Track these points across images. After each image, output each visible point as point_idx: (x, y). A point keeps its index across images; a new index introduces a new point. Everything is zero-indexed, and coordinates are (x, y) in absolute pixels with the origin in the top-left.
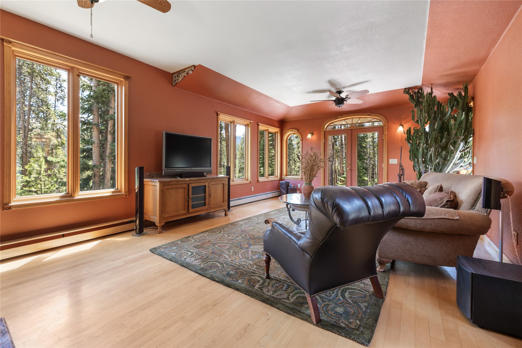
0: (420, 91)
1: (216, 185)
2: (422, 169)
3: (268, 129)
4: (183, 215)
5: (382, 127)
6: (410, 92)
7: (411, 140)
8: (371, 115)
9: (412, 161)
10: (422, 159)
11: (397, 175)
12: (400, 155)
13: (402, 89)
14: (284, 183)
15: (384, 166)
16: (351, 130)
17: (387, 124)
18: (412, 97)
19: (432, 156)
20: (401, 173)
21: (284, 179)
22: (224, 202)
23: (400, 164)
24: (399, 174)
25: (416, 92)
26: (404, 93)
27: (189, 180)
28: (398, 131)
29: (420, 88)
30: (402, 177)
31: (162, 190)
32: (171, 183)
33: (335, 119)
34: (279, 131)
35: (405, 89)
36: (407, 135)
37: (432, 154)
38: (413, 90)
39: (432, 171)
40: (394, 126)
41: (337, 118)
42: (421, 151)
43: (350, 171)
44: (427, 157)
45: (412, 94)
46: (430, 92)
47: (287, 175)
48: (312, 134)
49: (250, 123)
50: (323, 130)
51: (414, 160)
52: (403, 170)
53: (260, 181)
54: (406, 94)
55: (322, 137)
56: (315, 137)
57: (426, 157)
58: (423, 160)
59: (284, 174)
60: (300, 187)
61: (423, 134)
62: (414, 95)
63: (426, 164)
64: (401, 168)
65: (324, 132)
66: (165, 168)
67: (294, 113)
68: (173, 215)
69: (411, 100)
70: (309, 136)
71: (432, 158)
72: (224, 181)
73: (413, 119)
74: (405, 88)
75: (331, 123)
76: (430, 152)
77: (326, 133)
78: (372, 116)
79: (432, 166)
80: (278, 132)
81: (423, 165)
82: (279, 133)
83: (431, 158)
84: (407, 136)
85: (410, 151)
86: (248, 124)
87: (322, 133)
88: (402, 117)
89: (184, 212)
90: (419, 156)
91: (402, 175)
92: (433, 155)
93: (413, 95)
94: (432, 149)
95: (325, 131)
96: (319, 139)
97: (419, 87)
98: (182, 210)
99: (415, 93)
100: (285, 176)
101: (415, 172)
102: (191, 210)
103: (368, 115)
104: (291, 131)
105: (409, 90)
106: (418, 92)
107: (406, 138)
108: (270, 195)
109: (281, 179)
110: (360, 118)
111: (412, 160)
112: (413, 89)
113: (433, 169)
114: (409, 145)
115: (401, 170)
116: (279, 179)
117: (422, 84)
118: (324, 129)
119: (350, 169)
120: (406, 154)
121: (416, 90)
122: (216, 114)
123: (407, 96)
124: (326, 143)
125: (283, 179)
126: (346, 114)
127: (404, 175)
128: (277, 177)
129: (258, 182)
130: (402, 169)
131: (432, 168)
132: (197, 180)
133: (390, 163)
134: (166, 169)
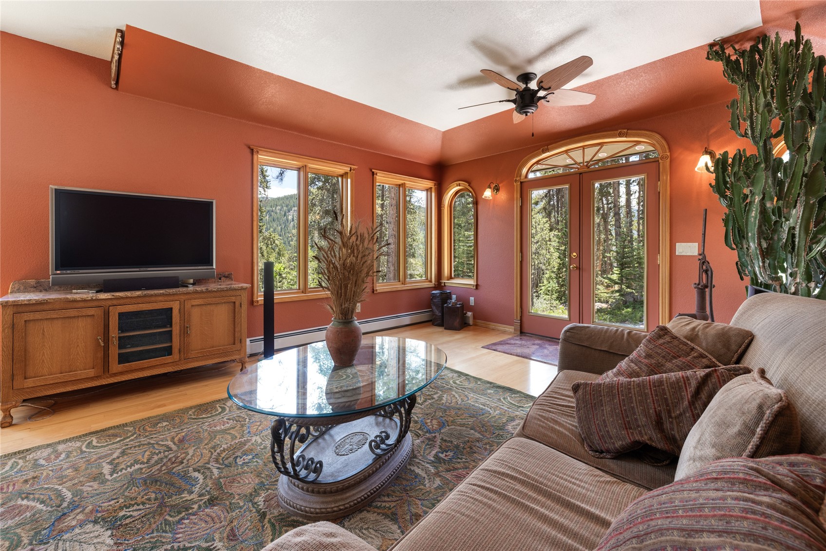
0: (760, 46)
1: (208, 306)
2: (760, 273)
3: (403, 182)
4: (92, 379)
5: (656, 161)
6: (727, 52)
7: (728, 189)
8: (626, 135)
9: (733, 249)
10: (760, 244)
11: (693, 286)
12: (702, 232)
13: (701, 48)
14: (438, 295)
15: (663, 260)
16: (580, 174)
17: (669, 154)
18: (732, 67)
19: (797, 232)
20: (705, 281)
21: (445, 286)
22: (234, 344)
23: (701, 257)
24: (699, 284)
25: (748, 49)
26: (708, 58)
27: (110, 297)
28: (696, 169)
29: (758, 37)
30: (707, 290)
31: (13, 325)
32: (46, 307)
33: (544, 152)
34: (433, 187)
35: (711, 45)
36: (714, 174)
37: (794, 228)
38: (737, 47)
39: (798, 280)
40: (687, 157)
41: (548, 150)
42: (756, 218)
43: (578, 271)
44: (779, 235)
45: (733, 58)
46: (791, 41)
47: (451, 278)
48: (497, 189)
49: (350, 171)
50: (518, 178)
51: (740, 246)
52: (709, 273)
53: (378, 291)
54: (713, 61)
55: (517, 195)
56: (502, 196)
57: (776, 238)
58: (764, 245)
59: (444, 275)
60: (473, 304)
61: (763, 165)
62: (741, 60)
63: (774, 259)
64: (704, 267)
65: (521, 183)
66: (56, 270)
67: (462, 148)
68: (51, 382)
69: (729, 76)
70: (488, 193)
71: (797, 240)
72: (233, 298)
73: (733, 128)
74: (711, 41)
75: (537, 163)
76: (787, 220)
77: (525, 185)
78: (630, 137)
79: (797, 266)
80: (431, 188)
81: (764, 262)
82: (433, 190)
83: (793, 242)
84: (717, 179)
85: (726, 222)
86: (347, 173)
87: (517, 185)
88: (713, 131)
89: (91, 373)
90: (750, 234)
91: (706, 287)
92: (797, 229)
93: (737, 61)
94: (794, 212)
95: (522, 181)
96: (511, 199)
97: (754, 34)
98: (85, 369)
99: (742, 54)
100: (448, 280)
101: (742, 279)
102: (115, 367)
103: (620, 135)
104: (457, 186)
105: (725, 46)
106: (754, 49)
107: (714, 183)
108: (407, 320)
109: (439, 285)
110: (601, 144)
111: (734, 246)
112: (737, 43)
113: (799, 276)
114: (724, 203)
115: (704, 275)
116: (434, 285)
117: (765, 21)
118: (520, 176)
119: (576, 267)
120: (717, 230)
121: (747, 46)
122: (248, 151)
123: (719, 66)
124: (524, 207)
125: (443, 285)
126: (567, 139)
127: (712, 286)
128: (431, 281)
129: (373, 292)
130: (706, 271)
131: (796, 273)
132: (139, 297)
133: (677, 254)
134: (58, 272)
